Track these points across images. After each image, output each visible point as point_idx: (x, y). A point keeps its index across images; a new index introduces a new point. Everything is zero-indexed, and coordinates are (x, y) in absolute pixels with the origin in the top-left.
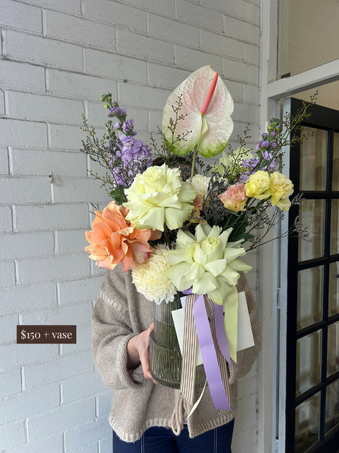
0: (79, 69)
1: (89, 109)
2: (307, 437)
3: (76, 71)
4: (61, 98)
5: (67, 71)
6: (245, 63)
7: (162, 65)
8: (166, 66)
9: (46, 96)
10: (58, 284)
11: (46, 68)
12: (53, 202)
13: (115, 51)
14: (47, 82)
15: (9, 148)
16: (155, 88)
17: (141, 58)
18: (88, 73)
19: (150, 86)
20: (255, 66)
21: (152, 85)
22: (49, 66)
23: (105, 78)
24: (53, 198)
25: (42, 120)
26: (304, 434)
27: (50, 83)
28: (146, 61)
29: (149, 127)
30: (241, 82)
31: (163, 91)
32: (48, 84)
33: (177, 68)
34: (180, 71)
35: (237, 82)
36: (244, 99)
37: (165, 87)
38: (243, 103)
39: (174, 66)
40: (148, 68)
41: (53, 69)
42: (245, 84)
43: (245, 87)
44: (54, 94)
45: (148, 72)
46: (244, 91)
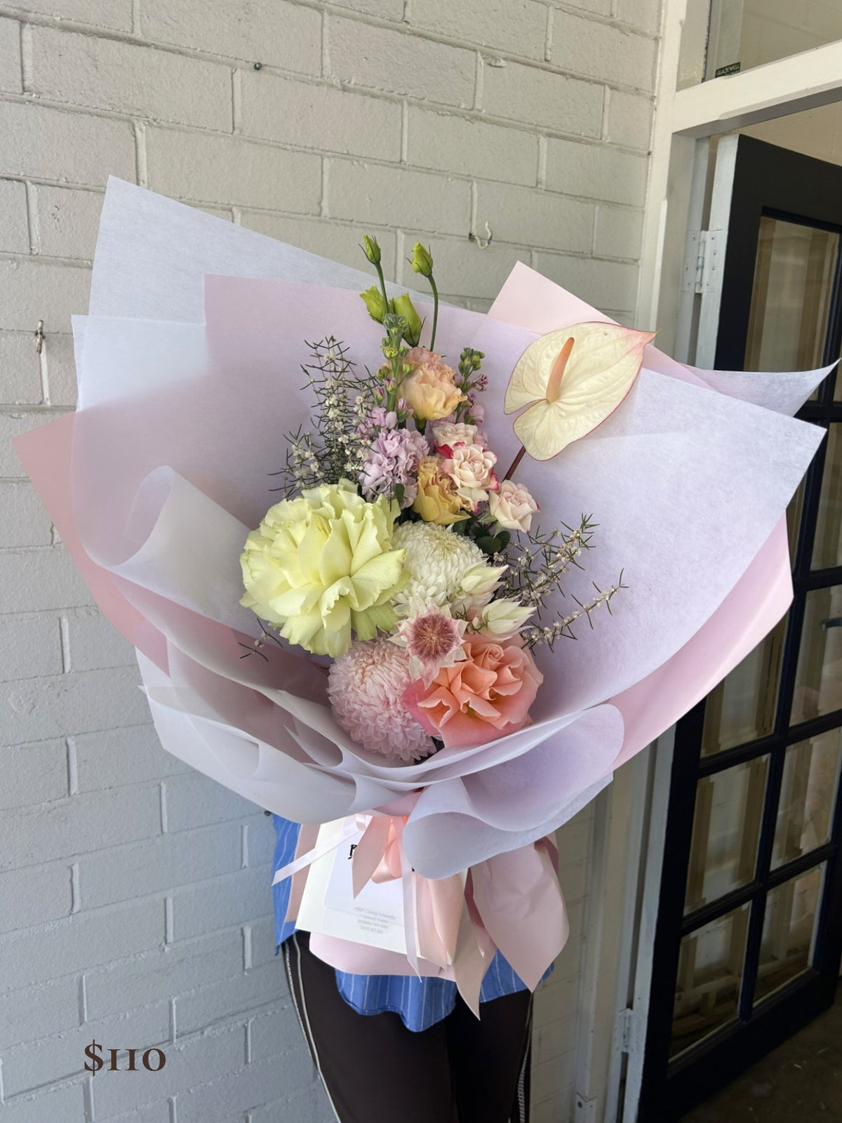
0: (120, 26)
1: (148, 146)
2: (712, 1002)
3: (113, 32)
4: (69, 111)
5: (84, 32)
6: (613, 25)
7: (370, 23)
8: (379, 26)
9: (22, 102)
10: (64, 620)
11: (23, 22)
12: (49, 403)
14: (28, 63)
16: (344, 89)
18: (149, 41)
19: (332, 86)
20: (645, 35)
21: (336, 82)
22: (32, 15)
23: (196, 57)
24: (47, 395)
25: (13, 173)
26: (705, 996)
27: (36, 67)
28: (320, 10)
29: (325, 203)
30: (599, 83)
31: (369, 100)
32: (28, 68)
33: (414, 34)
34: (422, 44)
35: (588, 81)
36: (606, 132)
37: (376, 91)
38: (601, 145)
39: (401, 26)
40: (326, 30)
41: (44, 24)
42: (612, 88)
43: (612, 99)
44: (46, 98)
45: (326, 41)
46: (607, 110)
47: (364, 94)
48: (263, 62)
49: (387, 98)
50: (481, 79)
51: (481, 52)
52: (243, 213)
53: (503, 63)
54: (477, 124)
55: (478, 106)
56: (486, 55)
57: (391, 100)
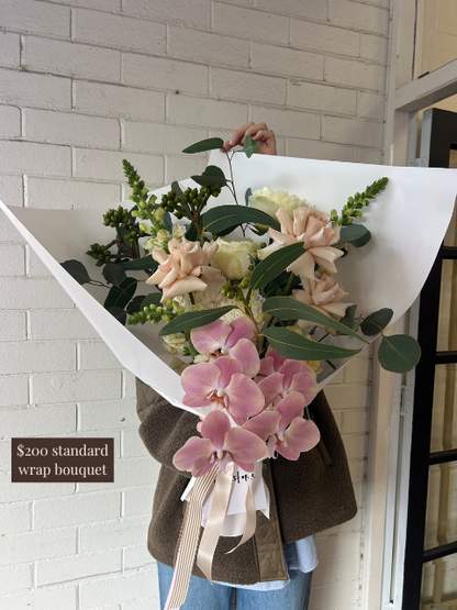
0: (115, 79)
1: (126, 129)
3: (112, 81)
4: (91, 116)
5: (99, 82)
7: (232, 70)
8: (236, 71)
11: (72, 79)
13: (164, 54)
14: (74, 96)
15: (25, 176)
16: (219, 100)
17: (201, 61)
18: (128, 84)
19: (213, 99)
21: (215, 97)
22: (76, 76)
23: (149, 90)
27: (78, 98)
28: (208, 66)
30: (354, 89)
31: (231, 104)
32: (74, 99)
33: (254, 73)
34: (258, 77)
37: (235, 99)
39: (249, 70)
40: (210, 75)
41: (82, 80)
42: (361, 91)
43: (361, 96)
44: (82, 111)
45: (210, 79)
47: (229, 101)
48: (180, 90)
49: (240, 103)
50: (289, 91)
51: (289, 79)
54: (287, 112)
55: (288, 103)
56: (291, 81)
57: (243, 103)
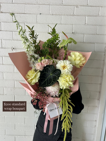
0: (23, 12)
5: (19, 13)
8: (58, 5)
9: (13, 22)
13: (37, 3)
16: (53, 15)
17: (47, 4)
18: (27, 13)
21: (51, 14)
25: (11, 30)
29: (49, 30)
30: (98, 7)
31: (56, 15)
33: (64, 5)
34: (65, 6)
35: (96, 7)
36: (100, 14)
37: (57, 14)
38: (99, 16)
40: (50, 8)
42: (101, 7)
43: (101, 9)
45: (50, 9)
46: (100, 10)
47: (55, 15)
48: (41, 13)
49: (59, 15)
50: (75, 10)
51: (75, 6)
52: (38, 32)
53: (79, 6)
54: (74, 16)
55: (74, 14)
